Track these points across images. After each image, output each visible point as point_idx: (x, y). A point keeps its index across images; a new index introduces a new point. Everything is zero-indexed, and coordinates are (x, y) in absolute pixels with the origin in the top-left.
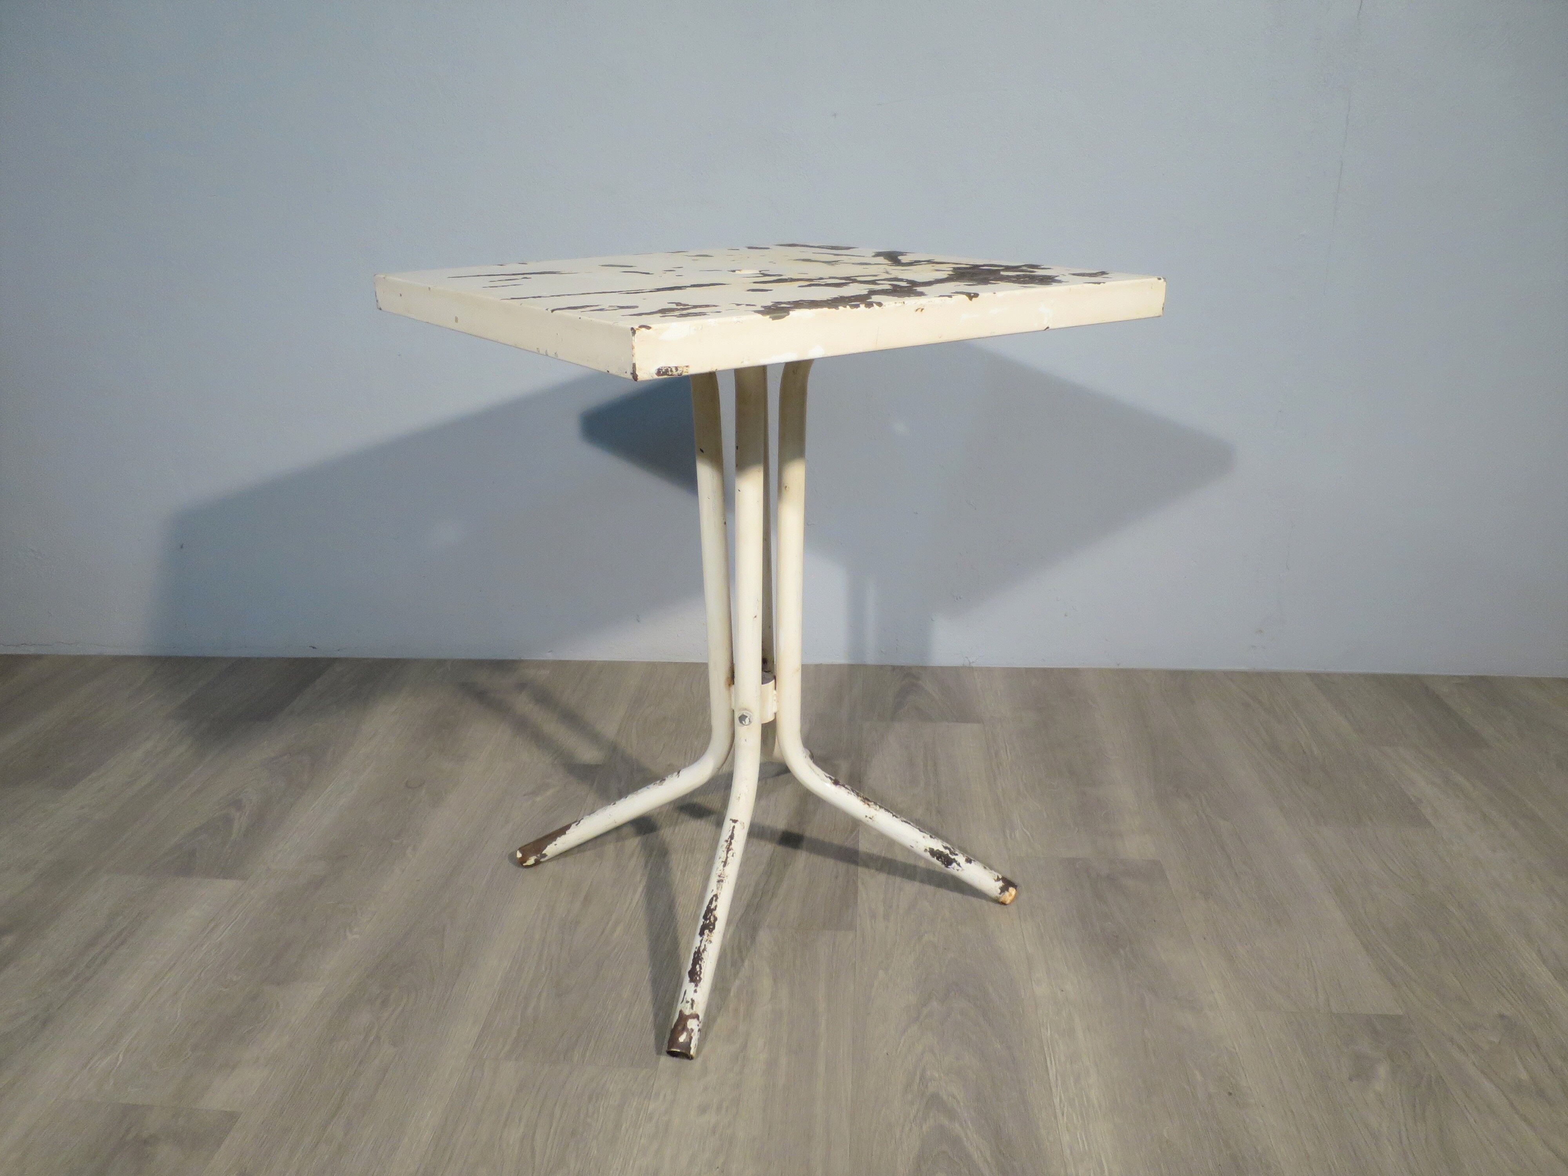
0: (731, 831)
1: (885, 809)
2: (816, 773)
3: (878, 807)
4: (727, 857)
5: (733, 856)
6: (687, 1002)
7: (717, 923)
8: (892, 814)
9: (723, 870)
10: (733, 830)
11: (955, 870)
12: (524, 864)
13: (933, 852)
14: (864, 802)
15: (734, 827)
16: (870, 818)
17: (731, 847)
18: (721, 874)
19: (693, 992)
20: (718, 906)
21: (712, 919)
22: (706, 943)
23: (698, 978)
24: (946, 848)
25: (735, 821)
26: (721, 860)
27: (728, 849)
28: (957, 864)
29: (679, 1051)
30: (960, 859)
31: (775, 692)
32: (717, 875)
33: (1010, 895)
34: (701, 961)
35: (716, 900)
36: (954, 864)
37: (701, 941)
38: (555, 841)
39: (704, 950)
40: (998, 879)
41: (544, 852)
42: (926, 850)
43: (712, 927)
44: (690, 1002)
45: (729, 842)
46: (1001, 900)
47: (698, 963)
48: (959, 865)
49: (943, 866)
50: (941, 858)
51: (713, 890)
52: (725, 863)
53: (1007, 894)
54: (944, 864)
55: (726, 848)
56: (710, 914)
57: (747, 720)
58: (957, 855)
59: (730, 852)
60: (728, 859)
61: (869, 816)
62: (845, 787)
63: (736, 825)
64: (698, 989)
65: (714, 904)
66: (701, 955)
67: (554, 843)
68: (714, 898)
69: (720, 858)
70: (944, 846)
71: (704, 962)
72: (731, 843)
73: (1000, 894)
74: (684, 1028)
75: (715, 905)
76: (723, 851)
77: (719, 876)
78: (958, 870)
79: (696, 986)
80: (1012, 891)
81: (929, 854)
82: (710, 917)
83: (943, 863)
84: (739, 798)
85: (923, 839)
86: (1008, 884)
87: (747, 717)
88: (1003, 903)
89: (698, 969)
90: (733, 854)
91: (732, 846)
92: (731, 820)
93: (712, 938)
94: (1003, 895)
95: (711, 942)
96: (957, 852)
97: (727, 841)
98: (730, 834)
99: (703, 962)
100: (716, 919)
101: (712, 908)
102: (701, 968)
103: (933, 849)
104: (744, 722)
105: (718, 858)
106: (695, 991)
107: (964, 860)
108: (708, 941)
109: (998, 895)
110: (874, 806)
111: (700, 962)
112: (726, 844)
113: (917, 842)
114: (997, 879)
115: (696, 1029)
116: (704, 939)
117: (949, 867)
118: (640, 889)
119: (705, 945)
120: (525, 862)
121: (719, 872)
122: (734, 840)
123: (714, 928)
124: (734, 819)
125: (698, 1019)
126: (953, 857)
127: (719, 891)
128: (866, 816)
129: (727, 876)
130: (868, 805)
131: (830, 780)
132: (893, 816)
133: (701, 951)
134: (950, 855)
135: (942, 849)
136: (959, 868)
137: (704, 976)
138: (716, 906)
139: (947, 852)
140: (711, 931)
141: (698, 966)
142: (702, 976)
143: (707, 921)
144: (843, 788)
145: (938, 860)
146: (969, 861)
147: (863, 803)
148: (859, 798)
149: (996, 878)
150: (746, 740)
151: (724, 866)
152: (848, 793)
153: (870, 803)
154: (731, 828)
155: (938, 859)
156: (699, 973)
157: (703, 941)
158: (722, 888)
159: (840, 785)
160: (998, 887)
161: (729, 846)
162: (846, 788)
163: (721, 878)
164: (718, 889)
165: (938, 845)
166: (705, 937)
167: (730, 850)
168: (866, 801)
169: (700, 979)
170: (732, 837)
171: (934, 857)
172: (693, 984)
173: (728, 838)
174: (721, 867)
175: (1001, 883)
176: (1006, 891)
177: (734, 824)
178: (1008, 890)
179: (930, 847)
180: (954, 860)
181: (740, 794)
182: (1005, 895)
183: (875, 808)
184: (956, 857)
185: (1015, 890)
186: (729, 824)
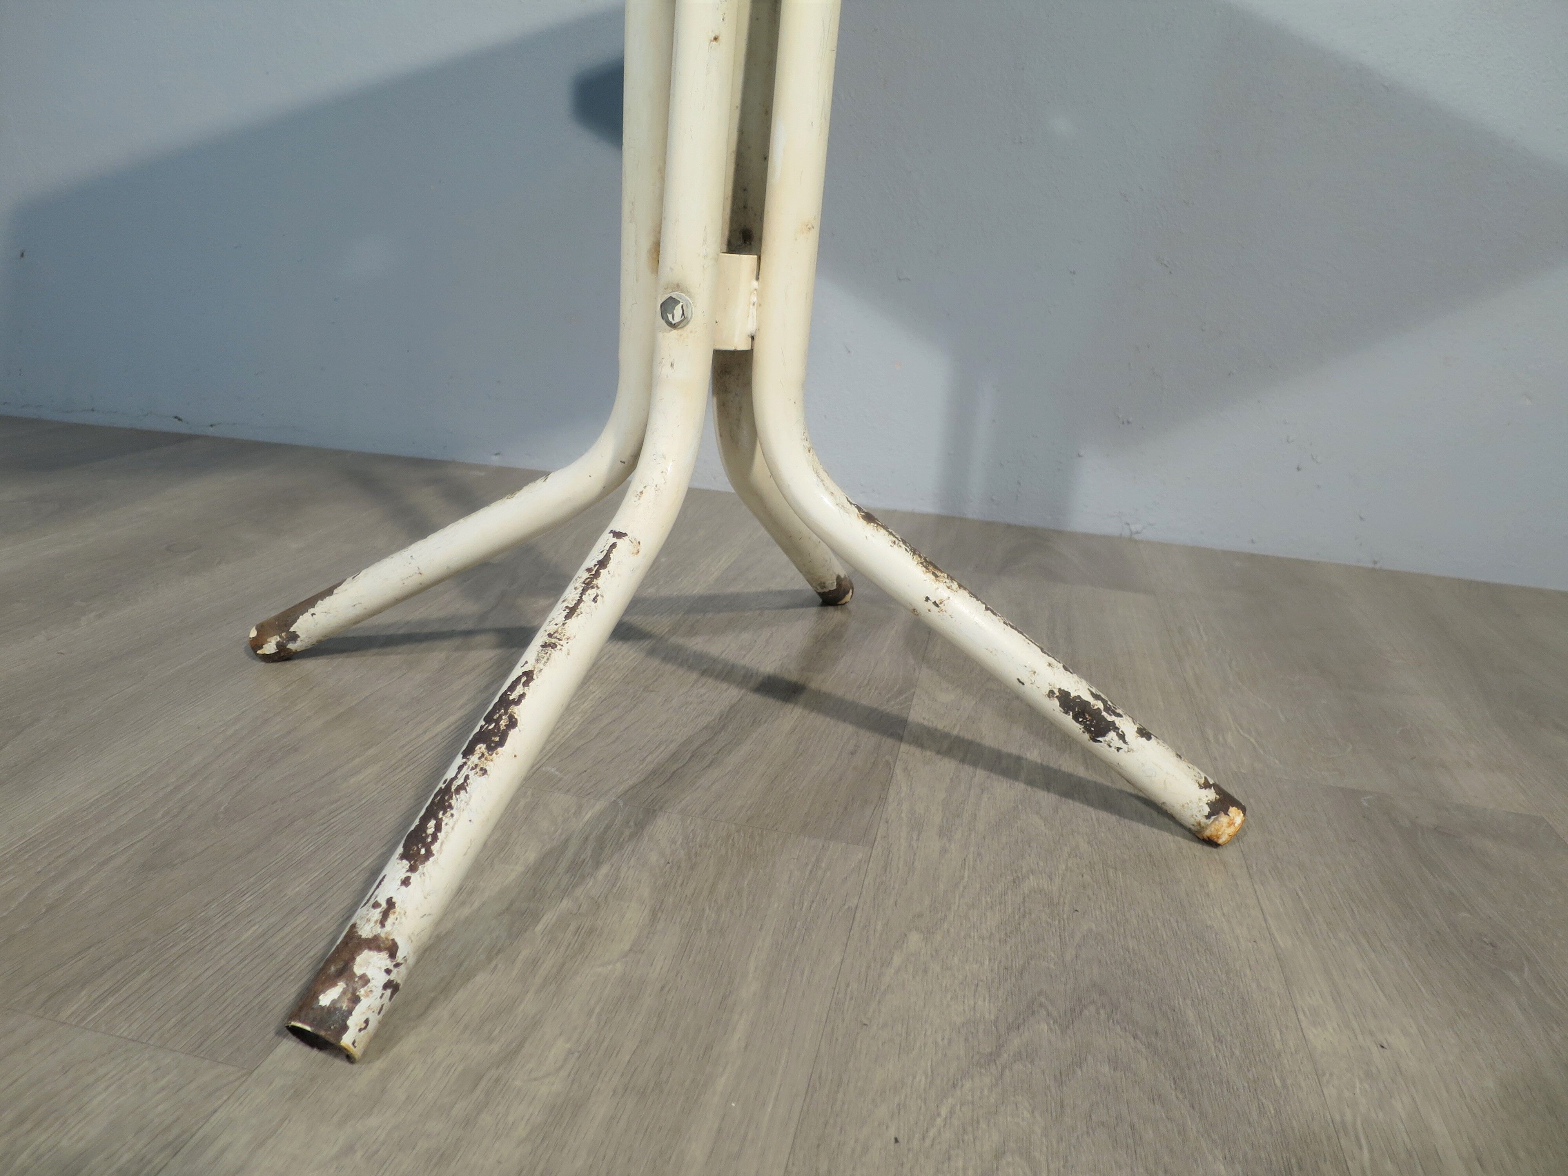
0: (605, 553)
1: (970, 593)
2: (827, 489)
3: (956, 583)
4: (580, 601)
5: (595, 600)
6: (376, 905)
7: (512, 733)
8: (984, 606)
9: (564, 624)
10: (610, 551)
11: (1113, 750)
12: (259, 652)
13: (1067, 701)
14: (927, 568)
15: (614, 545)
16: (935, 603)
17: (595, 582)
18: (556, 632)
19: (399, 883)
20: (527, 697)
21: (503, 723)
22: (471, 774)
23: (423, 851)
24: (1097, 697)
25: (619, 535)
26: (565, 604)
27: (588, 585)
28: (1118, 734)
29: (308, 1028)
30: (1127, 725)
31: (755, 284)
32: (547, 633)
33: (1231, 823)
34: (443, 814)
35: (526, 684)
36: (1112, 735)
37: (460, 768)
38: (314, 607)
39: (462, 787)
40: (1206, 785)
41: (292, 629)
42: (1051, 693)
43: (497, 739)
44: (384, 905)
45: (593, 574)
46: (1207, 833)
47: (436, 818)
48: (1122, 737)
49: (1087, 736)
50: (1085, 718)
51: (526, 662)
52: (571, 612)
53: (1223, 819)
54: (1089, 731)
55: (584, 583)
56: (503, 711)
57: (678, 311)
58: (1119, 715)
59: (591, 593)
60: (582, 605)
61: (933, 599)
62: (888, 531)
63: (620, 542)
64: (415, 877)
65: (519, 690)
66: (451, 798)
67: (312, 611)
68: (524, 679)
69: (564, 601)
70: (1092, 693)
71: (452, 815)
72: (597, 575)
73: (1208, 817)
74: (345, 971)
75: (521, 692)
76: (576, 588)
77: (550, 635)
78: (1118, 749)
79: (413, 869)
80: (1234, 817)
81: (1056, 702)
82: (500, 717)
83: (1087, 729)
84: (642, 493)
85: (1049, 668)
87: (679, 302)
88: (1211, 843)
89: (430, 831)
90: (597, 596)
91: (599, 581)
92: (612, 531)
93: (491, 763)
94: (1215, 819)
95: (484, 771)
96: (1118, 711)
97: (589, 570)
98: (600, 558)
99: (448, 814)
100: (513, 723)
101: (511, 698)
102: (438, 828)
103: (1068, 694)
104: (670, 317)
105: (560, 601)
106: (406, 882)
107: (1136, 730)
108: (478, 769)
109: (1204, 821)
110: (947, 580)
111: (441, 813)
112: (586, 575)
113: (1035, 673)
114: (1204, 784)
115: (378, 979)
116: (469, 763)
117: (1100, 739)
119: (467, 777)
120: (261, 647)
121: (551, 628)
122: (606, 570)
123: (501, 743)
124: (617, 530)
125: (393, 955)
126: (1110, 718)
127: (541, 666)
128: (927, 599)
129: (572, 638)
130: (934, 574)
131: (857, 510)
132: (987, 609)
133: (453, 788)
134: (1104, 713)
135: (1087, 697)
136: (1119, 743)
137: (440, 851)
138: (522, 696)
139: (1100, 705)
140: (491, 749)
141: (432, 823)
142: (435, 848)
143: (490, 725)
144: (883, 531)
145: (1077, 721)
146: (1144, 733)
147: (924, 569)
149: (1202, 781)
150: (672, 365)
151: (568, 617)
152: (895, 542)
154: (607, 547)
155: (1076, 718)
156: (429, 840)
157: (466, 767)
158: (548, 659)
159: (878, 524)
160: (1205, 800)
161: (592, 579)
162: (891, 533)
163: (553, 640)
164: (537, 661)
165: (1079, 688)
166: (474, 759)
167: (593, 587)
168: (931, 568)
169: (429, 854)
170: (603, 563)
171: (1067, 713)
172: (405, 862)
173: (595, 565)
174: (560, 619)
175: (1211, 795)
176: (1222, 814)
177: (615, 540)
178: (1226, 814)
179: (1060, 689)
180: (1113, 727)
181: (645, 487)
182: (1217, 822)
183: (949, 585)
184: (1118, 721)
185: (1242, 815)
186: (606, 539)
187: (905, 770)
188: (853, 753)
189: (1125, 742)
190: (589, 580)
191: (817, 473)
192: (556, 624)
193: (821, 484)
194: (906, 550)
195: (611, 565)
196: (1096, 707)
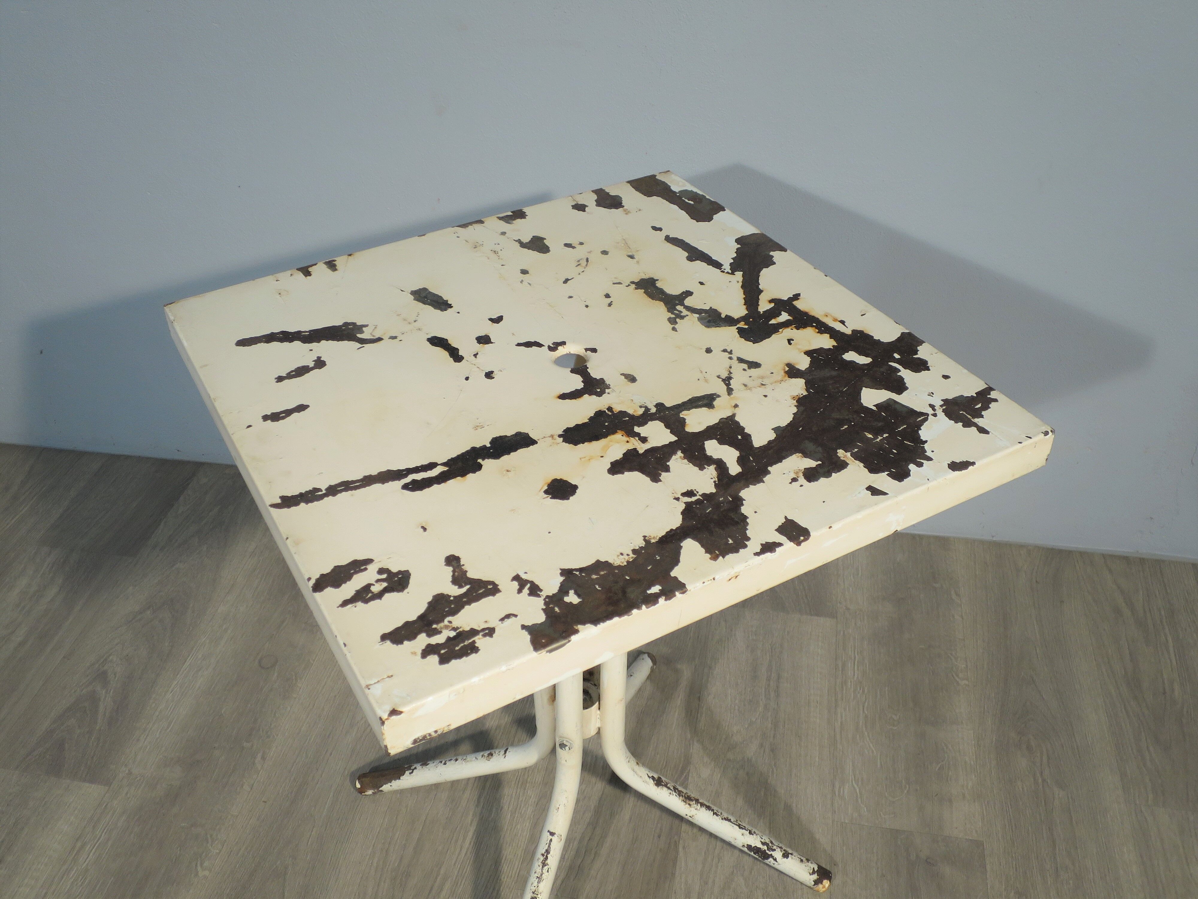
0: (548, 845)
1: (706, 807)
2: (638, 775)
3: (699, 805)
4: (542, 873)
5: (548, 871)
9: (538, 887)
10: (550, 844)
11: (772, 864)
13: (750, 848)
15: (551, 840)
16: (690, 816)
17: (546, 862)
24: (764, 844)
25: (552, 834)
26: (536, 875)
27: (544, 864)
28: (773, 859)
30: (777, 854)
31: (598, 712)
32: (532, 891)
33: (824, 887)
36: (771, 859)
38: (390, 782)
40: (814, 872)
41: (381, 789)
42: (744, 845)
45: (545, 857)
46: (814, 890)
48: (775, 860)
49: (760, 859)
50: (758, 854)
52: (539, 879)
53: (820, 886)
55: (542, 862)
57: (568, 745)
58: (774, 850)
59: (546, 868)
60: (543, 875)
62: (667, 787)
63: (553, 837)
67: (390, 784)
69: (535, 872)
70: (762, 843)
72: (547, 858)
73: (814, 885)
76: (539, 866)
77: (533, 893)
78: (774, 864)
80: (826, 883)
81: (746, 848)
83: (760, 856)
84: (558, 808)
85: (742, 836)
86: (823, 874)
88: (816, 893)
90: (548, 869)
91: (548, 861)
92: (548, 831)
94: (816, 887)
96: (774, 848)
97: (543, 855)
98: (546, 847)
103: (751, 846)
104: (565, 748)
105: (534, 873)
107: (781, 854)
109: (812, 886)
110: (695, 806)
112: (542, 858)
113: (736, 839)
114: (812, 873)
117: (766, 860)
118: (470, 834)
121: (533, 889)
122: (550, 855)
124: (551, 831)
126: (770, 853)
128: (686, 815)
129: (541, 893)
130: (689, 805)
131: (652, 780)
134: (767, 851)
135: (759, 845)
136: (775, 862)
139: (765, 848)
144: (665, 788)
146: (785, 856)
147: (684, 803)
148: (681, 797)
149: (811, 871)
151: (538, 882)
152: (670, 793)
153: (691, 803)
154: (548, 842)
155: (755, 853)
160: (812, 880)
161: (545, 860)
163: (535, 895)
165: (755, 841)
167: (546, 865)
168: (688, 801)
170: (548, 852)
171: (751, 851)
173: (545, 853)
174: (535, 884)
175: (815, 877)
176: (820, 884)
177: (551, 837)
178: (822, 883)
179: (747, 845)
180: (771, 856)
181: (559, 805)
182: (818, 887)
183: (696, 808)
184: (773, 853)
185: (829, 882)
186: (546, 836)
187: (684, 848)
188: (659, 837)
189: (776, 861)
190: (544, 861)
191: (633, 770)
192: (535, 887)
193: (636, 775)
194: (676, 795)
195: (551, 852)
196: (763, 850)
